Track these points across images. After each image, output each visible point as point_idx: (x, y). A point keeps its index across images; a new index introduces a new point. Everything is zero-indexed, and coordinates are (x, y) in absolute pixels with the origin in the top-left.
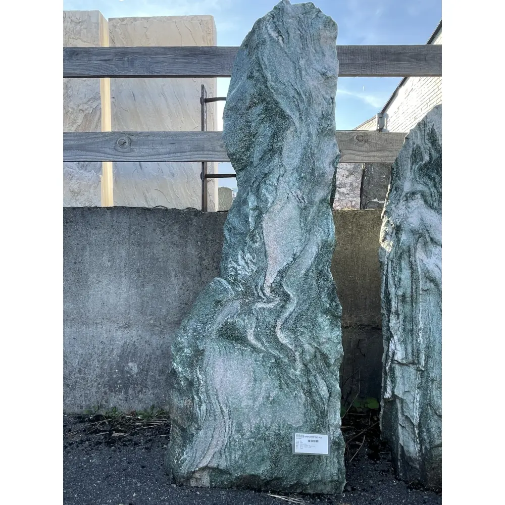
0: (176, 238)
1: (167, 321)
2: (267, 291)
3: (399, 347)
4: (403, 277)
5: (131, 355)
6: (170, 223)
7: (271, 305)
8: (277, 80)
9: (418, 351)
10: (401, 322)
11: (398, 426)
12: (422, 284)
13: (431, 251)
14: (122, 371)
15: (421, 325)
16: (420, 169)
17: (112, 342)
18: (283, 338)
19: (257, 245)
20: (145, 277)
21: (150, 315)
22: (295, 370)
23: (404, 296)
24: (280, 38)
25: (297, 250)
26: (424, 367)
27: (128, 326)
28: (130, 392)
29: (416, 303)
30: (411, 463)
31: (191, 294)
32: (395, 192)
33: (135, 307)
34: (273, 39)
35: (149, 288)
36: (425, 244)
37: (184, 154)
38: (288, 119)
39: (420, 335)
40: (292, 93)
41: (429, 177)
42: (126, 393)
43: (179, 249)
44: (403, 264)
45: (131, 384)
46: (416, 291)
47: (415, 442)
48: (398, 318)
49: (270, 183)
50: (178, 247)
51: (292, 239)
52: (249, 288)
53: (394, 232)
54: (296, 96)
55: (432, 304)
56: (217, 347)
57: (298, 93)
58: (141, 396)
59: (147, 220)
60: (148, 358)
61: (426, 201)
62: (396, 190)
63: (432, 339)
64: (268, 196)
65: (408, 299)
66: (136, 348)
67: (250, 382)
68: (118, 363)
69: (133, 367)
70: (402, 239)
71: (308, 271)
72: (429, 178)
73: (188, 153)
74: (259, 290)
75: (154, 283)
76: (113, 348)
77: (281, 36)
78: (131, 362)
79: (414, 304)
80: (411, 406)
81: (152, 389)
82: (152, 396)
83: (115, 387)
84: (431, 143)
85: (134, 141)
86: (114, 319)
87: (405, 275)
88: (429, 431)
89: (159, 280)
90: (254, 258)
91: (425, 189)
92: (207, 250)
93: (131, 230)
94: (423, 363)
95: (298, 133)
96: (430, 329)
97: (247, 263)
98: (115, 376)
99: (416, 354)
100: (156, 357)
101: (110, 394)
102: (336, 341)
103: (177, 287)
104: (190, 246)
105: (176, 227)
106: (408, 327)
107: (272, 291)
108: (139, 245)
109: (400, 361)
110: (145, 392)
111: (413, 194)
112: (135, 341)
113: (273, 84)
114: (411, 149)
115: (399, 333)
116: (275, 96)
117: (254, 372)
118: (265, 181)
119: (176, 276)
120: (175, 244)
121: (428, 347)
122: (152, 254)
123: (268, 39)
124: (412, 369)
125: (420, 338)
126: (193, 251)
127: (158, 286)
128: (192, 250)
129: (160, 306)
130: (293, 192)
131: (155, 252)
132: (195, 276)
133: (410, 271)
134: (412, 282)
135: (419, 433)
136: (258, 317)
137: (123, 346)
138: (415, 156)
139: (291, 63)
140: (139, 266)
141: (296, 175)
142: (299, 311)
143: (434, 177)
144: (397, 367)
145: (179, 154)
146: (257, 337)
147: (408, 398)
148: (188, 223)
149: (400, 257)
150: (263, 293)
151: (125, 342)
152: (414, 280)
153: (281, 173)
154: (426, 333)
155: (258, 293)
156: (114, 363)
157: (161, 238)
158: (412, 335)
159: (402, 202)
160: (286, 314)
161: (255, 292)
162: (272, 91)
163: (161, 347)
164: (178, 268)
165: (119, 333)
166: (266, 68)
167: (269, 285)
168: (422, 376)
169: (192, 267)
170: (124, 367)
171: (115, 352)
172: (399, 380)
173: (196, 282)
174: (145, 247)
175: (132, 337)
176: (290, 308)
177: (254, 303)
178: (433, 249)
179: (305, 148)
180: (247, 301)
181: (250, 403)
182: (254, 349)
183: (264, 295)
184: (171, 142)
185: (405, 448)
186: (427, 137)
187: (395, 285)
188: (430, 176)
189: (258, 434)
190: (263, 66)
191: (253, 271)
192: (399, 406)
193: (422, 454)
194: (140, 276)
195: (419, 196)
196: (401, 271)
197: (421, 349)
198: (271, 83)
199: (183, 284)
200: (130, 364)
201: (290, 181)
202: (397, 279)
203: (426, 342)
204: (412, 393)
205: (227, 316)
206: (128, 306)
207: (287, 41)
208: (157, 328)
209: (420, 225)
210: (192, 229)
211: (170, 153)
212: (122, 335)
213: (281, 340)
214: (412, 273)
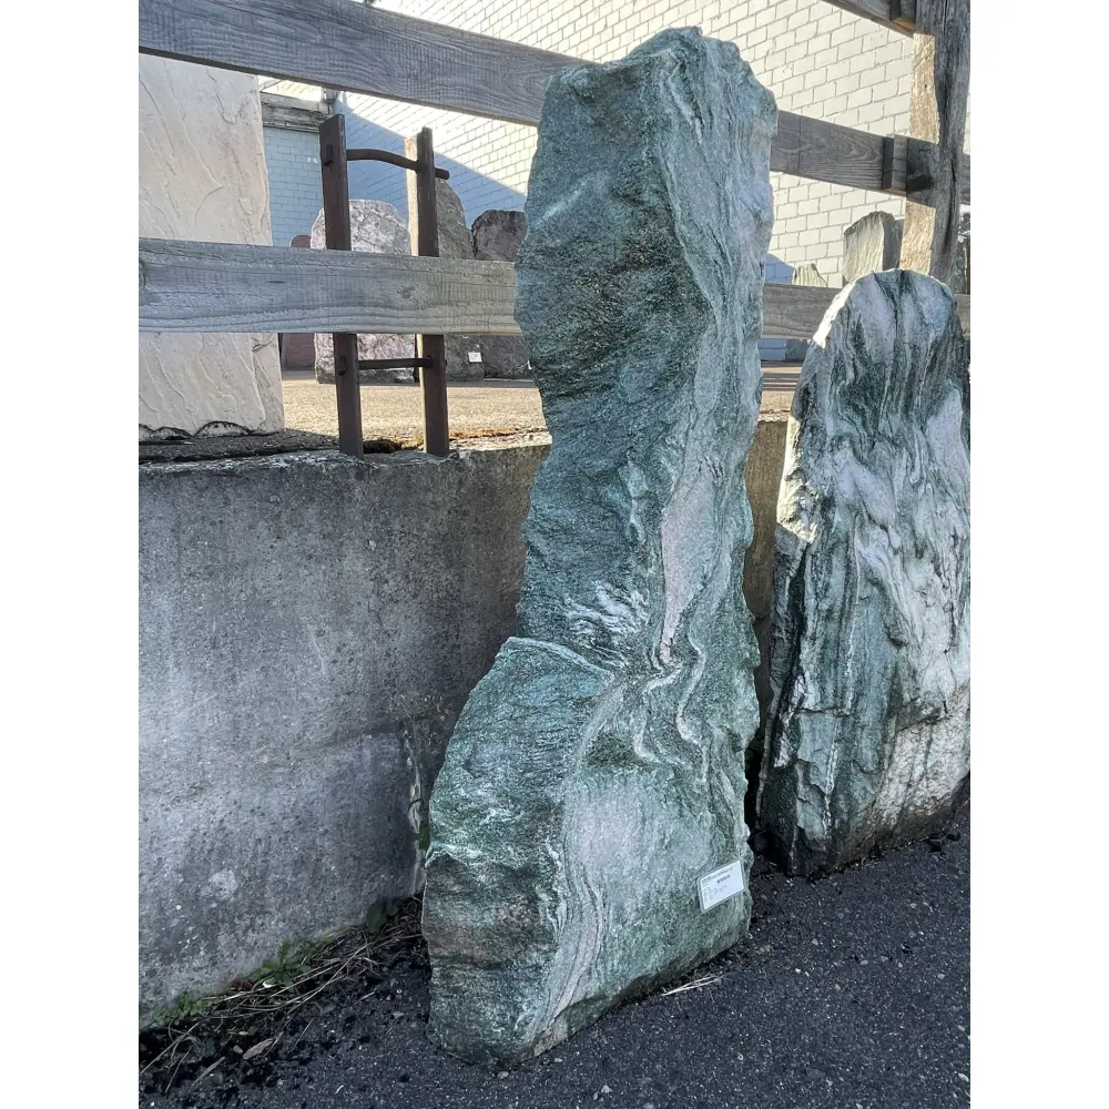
0: (313, 540)
1: (305, 745)
2: (665, 654)
3: (811, 688)
4: (832, 581)
5: (214, 856)
6: (294, 504)
7: (669, 680)
8: (690, 222)
9: (845, 688)
10: (818, 650)
11: (794, 803)
12: (861, 590)
13: (868, 535)
14: (193, 901)
15: (851, 651)
16: (843, 393)
17: (155, 845)
18: (686, 731)
19: (651, 572)
20: (236, 655)
21: (259, 745)
22: (700, 777)
23: (830, 611)
24: (697, 121)
25: (708, 567)
26: (850, 710)
27: (198, 790)
28: (223, 939)
29: (848, 618)
30: (814, 848)
31: (360, 668)
32: (810, 435)
33: (216, 737)
34: (685, 122)
35: (249, 680)
36: (862, 525)
37: (313, 313)
38: (707, 309)
39: (849, 665)
40: (713, 253)
41: (856, 408)
42: (212, 947)
43: (323, 567)
44: (834, 561)
45: (223, 922)
46: (851, 601)
47: (822, 817)
48: (814, 644)
49: (674, 442)
50: (319, 562)
51: (700, 549)
52: (638, 657)
53: (819, 507)
54: (719, 259)
55: (871, 617)
56: (585, 786)
57: (722, 253)
58: (252, 937)
59: (227, 502)
60: (261, 848)
61: (855, 452)
62: (811, 431)
63: (867, 669)
64: (671, 470)
65: (836, 615)
66: (227, 835)
67: (636, 827)
68: (178, 889)
69: (225, 882)
70: (835, 521)
71: (723, 601)
72: (855, 410)
73: (322, 311)
74: (653, 658)
75: (261, 665)
76: (160, 859)
77: (700, 118)
78: (216, 872)
79: (843, 620)
80: (822, 769)
81: (278, 910)
82: (281, 925)
83: (178, 948)
84: (855, 346)
85: (155, 269)
86: (158, 785)
87: (837, 579)
88: (849, 796)
89: (275, 654)
90: (645, 598)
91: (853, 431)
92: (393, 556)
93: (182, 536)
94: (849, 704)
95: (719, 337)
96: (865, 655)
97: (633, 610)
98: (175, 923)
99: (840, 694)
100: (283, 835)
101: (165, 970)
102: (752, 708)
103: (323, 660)
104: (351, 554)
105: (312, 511)
106: (831, 654)
107: (674, 652)
108: (210, 574)
109: (811, 708)
110: (262, 925)
111: (840, 439)
112: (222, 821)
113: (683, 227)
114: (833, 357)
115: (812, 666)
116: (687, 257)
117: (642, 807)
118: (664, 439)
119: (320, 633)
120: (310, 557)
121: (860, 681)
122: (249, 591)
123: (675, 120)
124: (829, 717)
125: (849, 670)
126: (360, 565)
127: (275, 670)
128: (355, 564)
129: (285, 717)
130: (708, 458)
131: (259, 584)
132: (367, 623)
133: (844, 572)
134: (845, 588)
135: (830, 805)
136: (650, 707)
137: (188, 845)
138: (836, 370)
139: (712, 184)
140: (218, 630)
141: (712, 423)
142: (710, 676)
143: (863, 409)
144: (803, 717)
145: (298, 313)
146: (649, 745)
147: (819, 760)
148: (343, 497)
149: (831, 550)
150: (659, 659)
151: (196, 831)
152: (849, 584)
153: (692, 420)
154: (858, 661)
155: (651, 663)
156: (170, 893)
157: (272, 547)
158: (835, 667)
159: (828, 455)
160: (690, 689)
161: (647, 662)
162: (683, 245)
163: (292, 811)
164: (324, 613)
165: (176, 815)
166: (673, 191)
167: (668, 642)
168: (843, 724)
169: (359, 604)
170: (198, 890)
171: (169, 864)
172: (806, 738)
173: (370, 635)
174: (227, 579)
175: (214, 813)
176: (697, 674)
177: (645, 682)
178: (871, 533)
179: (728, 370)
180: (634, 683)
181: (636, 862)
182: (645, 766)
183: (661, 663)
184: (275, 278)
185: (808, 830)
186: (850, 336)
187: (817, 594)
188: (857, 406)
189: (648, 908)
190: (669, 185)
191: (643, 622)
192: (800, 773)
193: (834, 830)
194: (222, 655)
195: (846, 443)
196: (830, 572)
197: (848, 685)
198: (681, 228)
199: (339, 650)
200: (216, 878)
201: (703, 436)
202: (820, 585)
203: (857, 674)
204: (826, 750)
205: (601, 723)
206: (195, 739)
207: (708, 130)
208: (281, 770)
209: (854, 494)
210: (353, 512)
211: (270, 309)
212: (184, 816)
213: (683, 736)
214: (847, 574)
